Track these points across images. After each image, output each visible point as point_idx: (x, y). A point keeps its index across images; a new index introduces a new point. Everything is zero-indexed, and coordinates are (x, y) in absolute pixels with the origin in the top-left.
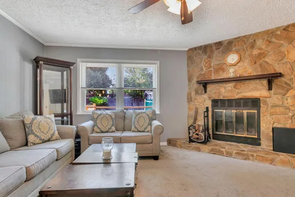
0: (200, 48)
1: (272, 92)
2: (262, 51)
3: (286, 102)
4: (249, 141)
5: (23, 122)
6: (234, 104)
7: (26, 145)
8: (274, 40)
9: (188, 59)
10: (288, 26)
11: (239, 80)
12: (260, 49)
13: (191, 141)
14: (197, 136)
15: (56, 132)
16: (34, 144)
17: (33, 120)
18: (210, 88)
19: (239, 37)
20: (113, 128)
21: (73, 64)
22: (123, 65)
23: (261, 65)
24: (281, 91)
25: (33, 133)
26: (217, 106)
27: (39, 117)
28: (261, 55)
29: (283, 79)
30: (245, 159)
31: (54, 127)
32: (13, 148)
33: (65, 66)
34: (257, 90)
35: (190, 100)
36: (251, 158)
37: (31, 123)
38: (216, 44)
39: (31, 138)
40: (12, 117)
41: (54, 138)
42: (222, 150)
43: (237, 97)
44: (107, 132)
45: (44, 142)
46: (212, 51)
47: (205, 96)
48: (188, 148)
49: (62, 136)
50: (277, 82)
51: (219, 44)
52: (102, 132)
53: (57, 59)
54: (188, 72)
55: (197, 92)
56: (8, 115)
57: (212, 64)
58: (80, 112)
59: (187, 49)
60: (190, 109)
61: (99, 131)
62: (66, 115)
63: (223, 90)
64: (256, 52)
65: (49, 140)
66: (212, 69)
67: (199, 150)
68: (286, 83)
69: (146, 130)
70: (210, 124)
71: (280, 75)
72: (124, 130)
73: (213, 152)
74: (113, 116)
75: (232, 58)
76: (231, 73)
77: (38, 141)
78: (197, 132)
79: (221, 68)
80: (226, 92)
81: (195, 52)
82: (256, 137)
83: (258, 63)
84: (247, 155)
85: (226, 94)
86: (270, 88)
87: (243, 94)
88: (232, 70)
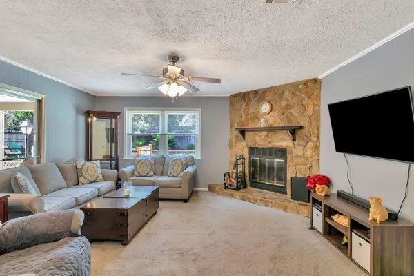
0: (240, 94)
1: (296, 143)
2: (289, 103)
3: (306, 153)
4: (279, 189)
5: (76, 166)
6: (267, 152)
7: (78, 184)
8: (297, 93)
9: (230, 106)
10: (308, 81)
11: (270, 129)
12: (288, 100)
13: (226, 187)
14: (230, 183)
15: (101, 175)
16: (84, 184)
17: (83, 165)
18: (248, 135)
19: (272, 87)
20: (152, 173)
21: (119, 114)
22: (166, 112)
23: (287, 116)
24: (302, 143)
25: (83, 176)
26: (253, 153)
27: (88, 163)
28: (288, 107)
29: (303, 131)
30: (266, 206)
31: (99, 171)
32: (69, 186)
33: (113, 116)
34: (284, 141)
35: (231, 146)
36: (270, 205)
37: (82, 168)
38: (252, 92)
39: (81, 179)
40: (68, 163)
41: (99, 179)
42: (250, 196)
43: (269, 146)
44: (145, 176)
45: (91, 182)
46: (250, 100)
47: (244, 143)
48: (224, 194)
49: (105, 178)
50: (299, 134)
51: (256, 92)
52: (141, 176)
53: (107, 111)
54: (230, 117)
55: (237, 140)
56: (65, 161)
57: (250, 112)
58: (126, 157)
59: (229, 95)
60: (231, 156)
61: (138, 175)
62: (114, 160)
63: (257, 138)
64: (284, 103)
65: (95, 182)
66: (249, 117)
67: (232, 196)
68: (306, 135)
69: (179, 176)
70: (247, 171)
71: (301, 127)
72: (162, 174)
73: (243, 198)
74: (153, 162)
75: (265, 108)
76: (262, 123)
77: (86, 182)
78: (231, 179)
79: (256, 117)
80: (261, 140)
81: (236, 98)
82: (283, 185)
83: (285, 114)
84: (268, 202)
85: (260, 143)
86: (294, 139)
87: (274, 144)
88: (263, 120)
